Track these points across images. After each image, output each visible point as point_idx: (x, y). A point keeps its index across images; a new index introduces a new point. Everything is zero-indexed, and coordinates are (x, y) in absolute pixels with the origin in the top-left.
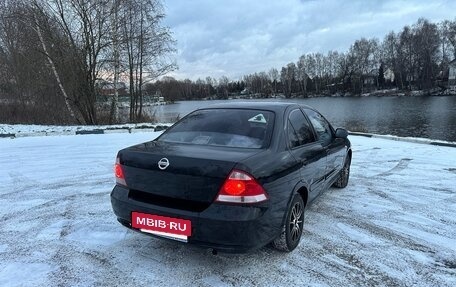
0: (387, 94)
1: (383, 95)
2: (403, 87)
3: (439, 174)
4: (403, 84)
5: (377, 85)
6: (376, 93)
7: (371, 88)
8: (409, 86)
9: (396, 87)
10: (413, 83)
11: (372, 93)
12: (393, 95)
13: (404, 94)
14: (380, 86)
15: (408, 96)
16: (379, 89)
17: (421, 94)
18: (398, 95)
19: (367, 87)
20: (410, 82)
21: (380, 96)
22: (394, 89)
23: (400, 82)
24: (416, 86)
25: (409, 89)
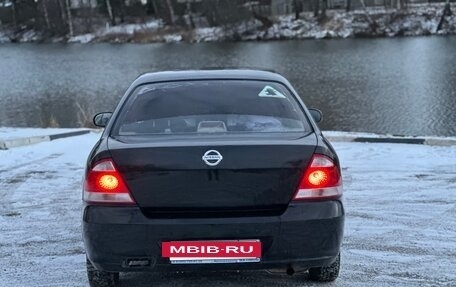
0: (137, 38)
1: (127, 39)
2: (174, 18)
3: (405, 184)
4: (172, 12)
5: (107, 12)
6: (107, 35)
7: (94, 19)
8: (186, 16)
9: (156, 18)
10: (195, 8)
11: (99, 33)
12: (154, 39)
13: (179, 38)
14: (114, 15)
15: (188, 42)
16: (114, 24)
17: (219, 38)
18: (164, 41)
19: (79, 17)
20: (188, 5)
21: (121, 43)
22: (153, 24)
23: (166, 4)
24: (203, 15)
25: (188, 22)
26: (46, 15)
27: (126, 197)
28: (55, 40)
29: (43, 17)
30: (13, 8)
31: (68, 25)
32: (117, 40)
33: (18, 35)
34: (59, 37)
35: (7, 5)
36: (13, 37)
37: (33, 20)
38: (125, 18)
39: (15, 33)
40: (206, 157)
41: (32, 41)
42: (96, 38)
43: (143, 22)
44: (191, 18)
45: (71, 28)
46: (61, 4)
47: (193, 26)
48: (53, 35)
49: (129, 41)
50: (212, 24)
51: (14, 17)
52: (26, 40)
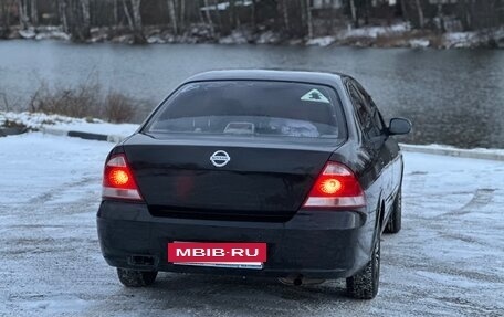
0: (380, 42)
1: (369, 43)
2: (423, 21)
4: (421, 14)
5: (350, 13)
6: (349, 38)
7: (336, 20)
8: (437, 19)
9: (404, 21)
10: (448, 9)
11: (339, 36)
12: (398, 43)
13: (426, 43)
14: (358, 16)
15: (437, 48)
16: (356, 26)
17: (473, 45)
18: (409, 46)
19: (322, 18)
20: (440, 7)
21: (363, 48)
22: (399, 28)
23: (415, 5)
24: (457, 19)
25: (439, 26)
26: (286, 15)
27: (134, 194)
28: (293, 42)
29: (283, 18)
30: (253, 8)
31: (307, 27)
32: (358, 44)
33: (255, 36)
34: (297, 39)
35: (247, 4)
36: (250, 38)
37: (272, 20)
38: (370, 20)
39: (253, 34)
40: (214, 158)
41: (270, 43)
42: (336, 41)
43: (389, 24)
44: (442, 22)
45: (310, 30)
46: (302, 5)
47: (444, 31)
48: (291, 37)
49: (371, 45)
50: (466, 29)
51: (252, 17)
52: (263, 41)
